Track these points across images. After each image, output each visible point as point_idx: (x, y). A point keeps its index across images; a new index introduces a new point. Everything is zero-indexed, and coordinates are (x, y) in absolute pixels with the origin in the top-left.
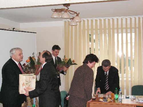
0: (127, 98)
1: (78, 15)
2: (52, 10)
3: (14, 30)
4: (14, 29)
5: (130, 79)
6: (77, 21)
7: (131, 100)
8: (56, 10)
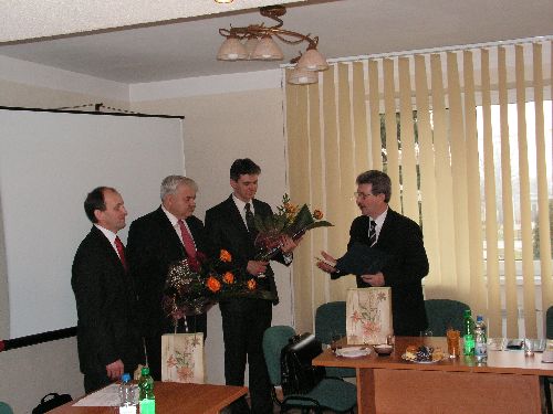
0: (511, 347)
1: (313, 46)
2: (223, 32)
3: (101, 109)
4: (98, 106)
5: (521, 278)
6: (313, 67)
7: (527, 356)
8: (234, 33)
